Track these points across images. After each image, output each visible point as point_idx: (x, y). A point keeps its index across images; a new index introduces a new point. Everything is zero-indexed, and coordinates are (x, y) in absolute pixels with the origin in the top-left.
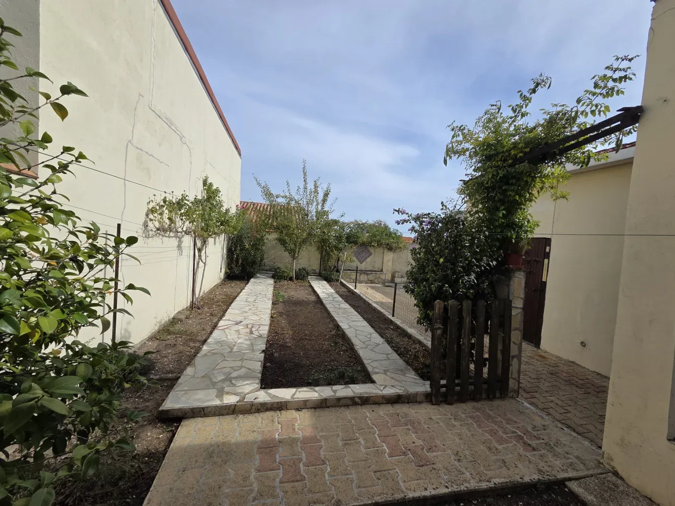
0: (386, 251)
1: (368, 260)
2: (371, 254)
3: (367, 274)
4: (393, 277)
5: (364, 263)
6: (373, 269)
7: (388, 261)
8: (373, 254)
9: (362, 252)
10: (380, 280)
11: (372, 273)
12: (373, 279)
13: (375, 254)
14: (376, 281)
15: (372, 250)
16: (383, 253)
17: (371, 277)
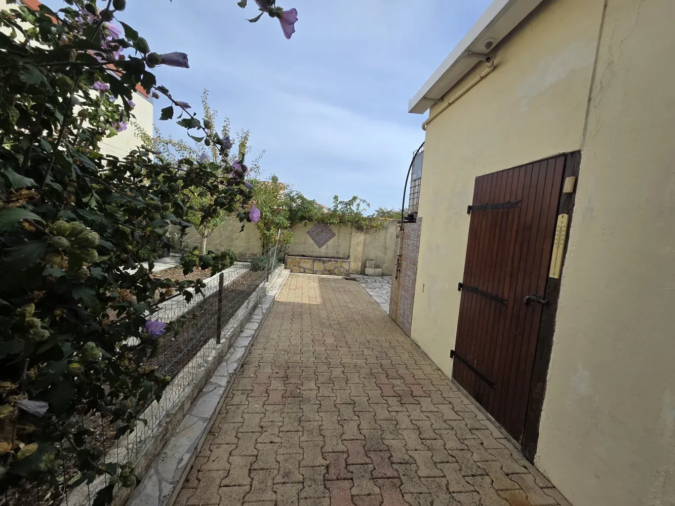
0: (354, 230)
1: (330, 242)
2: (334, 235)
3: (324, 262)
4: (364, 266)
5: (324, 247)
6: (336, 255)
7: (358, 244)
8: (337, 234)
9: (322, 231)
10: (342, 270)
11: (331, 261)
12: (331, 268)
13: (339, 236)
14: (336, 271)
15: (335, 229)
16: (351, 234)
17: (330, 265)
